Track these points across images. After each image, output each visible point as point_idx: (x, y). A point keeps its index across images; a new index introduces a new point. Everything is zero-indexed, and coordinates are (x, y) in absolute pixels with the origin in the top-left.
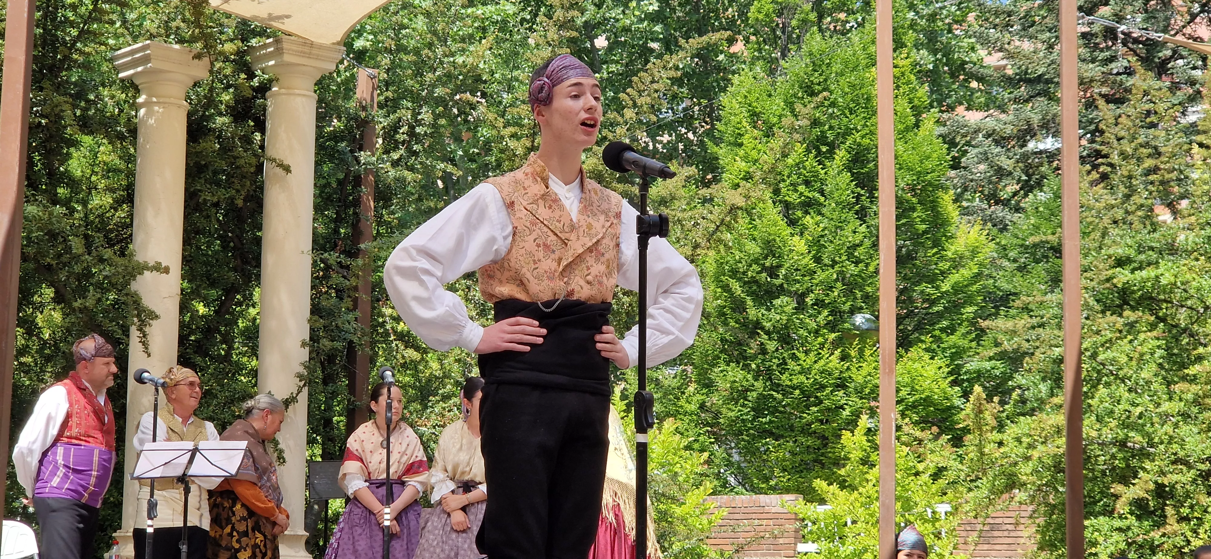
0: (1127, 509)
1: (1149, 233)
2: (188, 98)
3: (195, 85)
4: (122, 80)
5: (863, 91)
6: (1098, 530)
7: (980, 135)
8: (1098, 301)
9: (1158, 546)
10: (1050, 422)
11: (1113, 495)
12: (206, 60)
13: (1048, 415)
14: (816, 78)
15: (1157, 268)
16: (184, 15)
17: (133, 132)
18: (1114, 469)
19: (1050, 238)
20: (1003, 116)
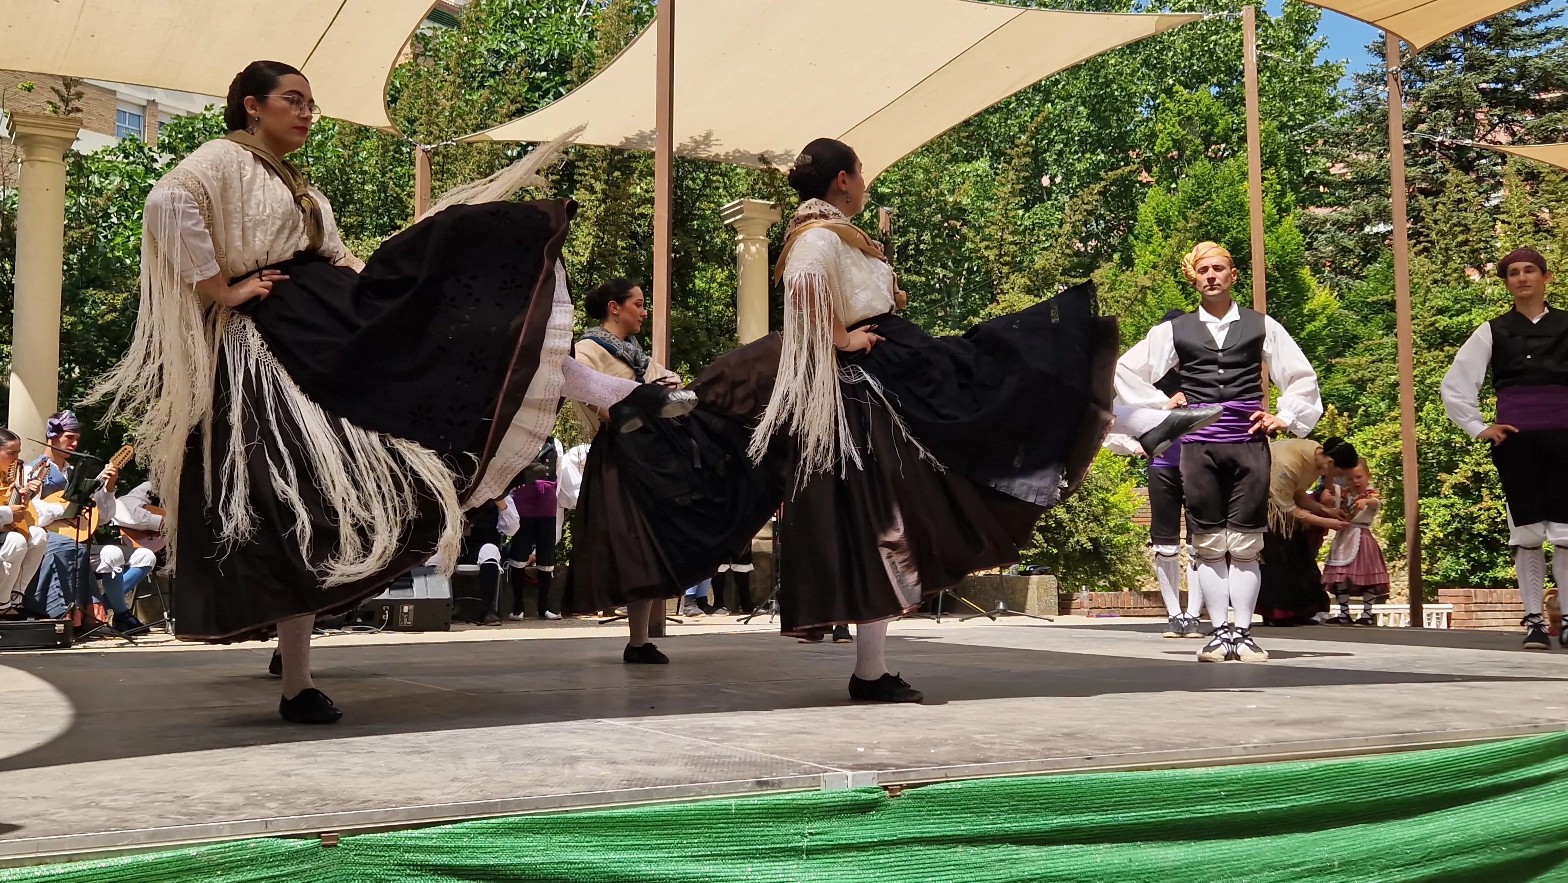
0: (1451, 491)
1: (1463, 288)
2: (768, 235)
3: (773, 225)
4: (726, 226)
5: (1238, 199)
6: (1428, 507)
7: (1328, 224)
8: (1423, 340)
9: (1476, 518)
10: (1389, 430)
11: (1439, 481)
12: (779, 209)
13: (1387, 424)
14: (1201, 192)
15: (1471, 314)
16: (763, 181)
17: (734, 259)
18: (1439, 463)
19: (1385, 297)
20: (1345, 210)
